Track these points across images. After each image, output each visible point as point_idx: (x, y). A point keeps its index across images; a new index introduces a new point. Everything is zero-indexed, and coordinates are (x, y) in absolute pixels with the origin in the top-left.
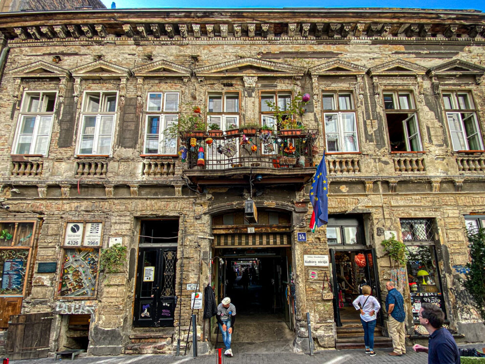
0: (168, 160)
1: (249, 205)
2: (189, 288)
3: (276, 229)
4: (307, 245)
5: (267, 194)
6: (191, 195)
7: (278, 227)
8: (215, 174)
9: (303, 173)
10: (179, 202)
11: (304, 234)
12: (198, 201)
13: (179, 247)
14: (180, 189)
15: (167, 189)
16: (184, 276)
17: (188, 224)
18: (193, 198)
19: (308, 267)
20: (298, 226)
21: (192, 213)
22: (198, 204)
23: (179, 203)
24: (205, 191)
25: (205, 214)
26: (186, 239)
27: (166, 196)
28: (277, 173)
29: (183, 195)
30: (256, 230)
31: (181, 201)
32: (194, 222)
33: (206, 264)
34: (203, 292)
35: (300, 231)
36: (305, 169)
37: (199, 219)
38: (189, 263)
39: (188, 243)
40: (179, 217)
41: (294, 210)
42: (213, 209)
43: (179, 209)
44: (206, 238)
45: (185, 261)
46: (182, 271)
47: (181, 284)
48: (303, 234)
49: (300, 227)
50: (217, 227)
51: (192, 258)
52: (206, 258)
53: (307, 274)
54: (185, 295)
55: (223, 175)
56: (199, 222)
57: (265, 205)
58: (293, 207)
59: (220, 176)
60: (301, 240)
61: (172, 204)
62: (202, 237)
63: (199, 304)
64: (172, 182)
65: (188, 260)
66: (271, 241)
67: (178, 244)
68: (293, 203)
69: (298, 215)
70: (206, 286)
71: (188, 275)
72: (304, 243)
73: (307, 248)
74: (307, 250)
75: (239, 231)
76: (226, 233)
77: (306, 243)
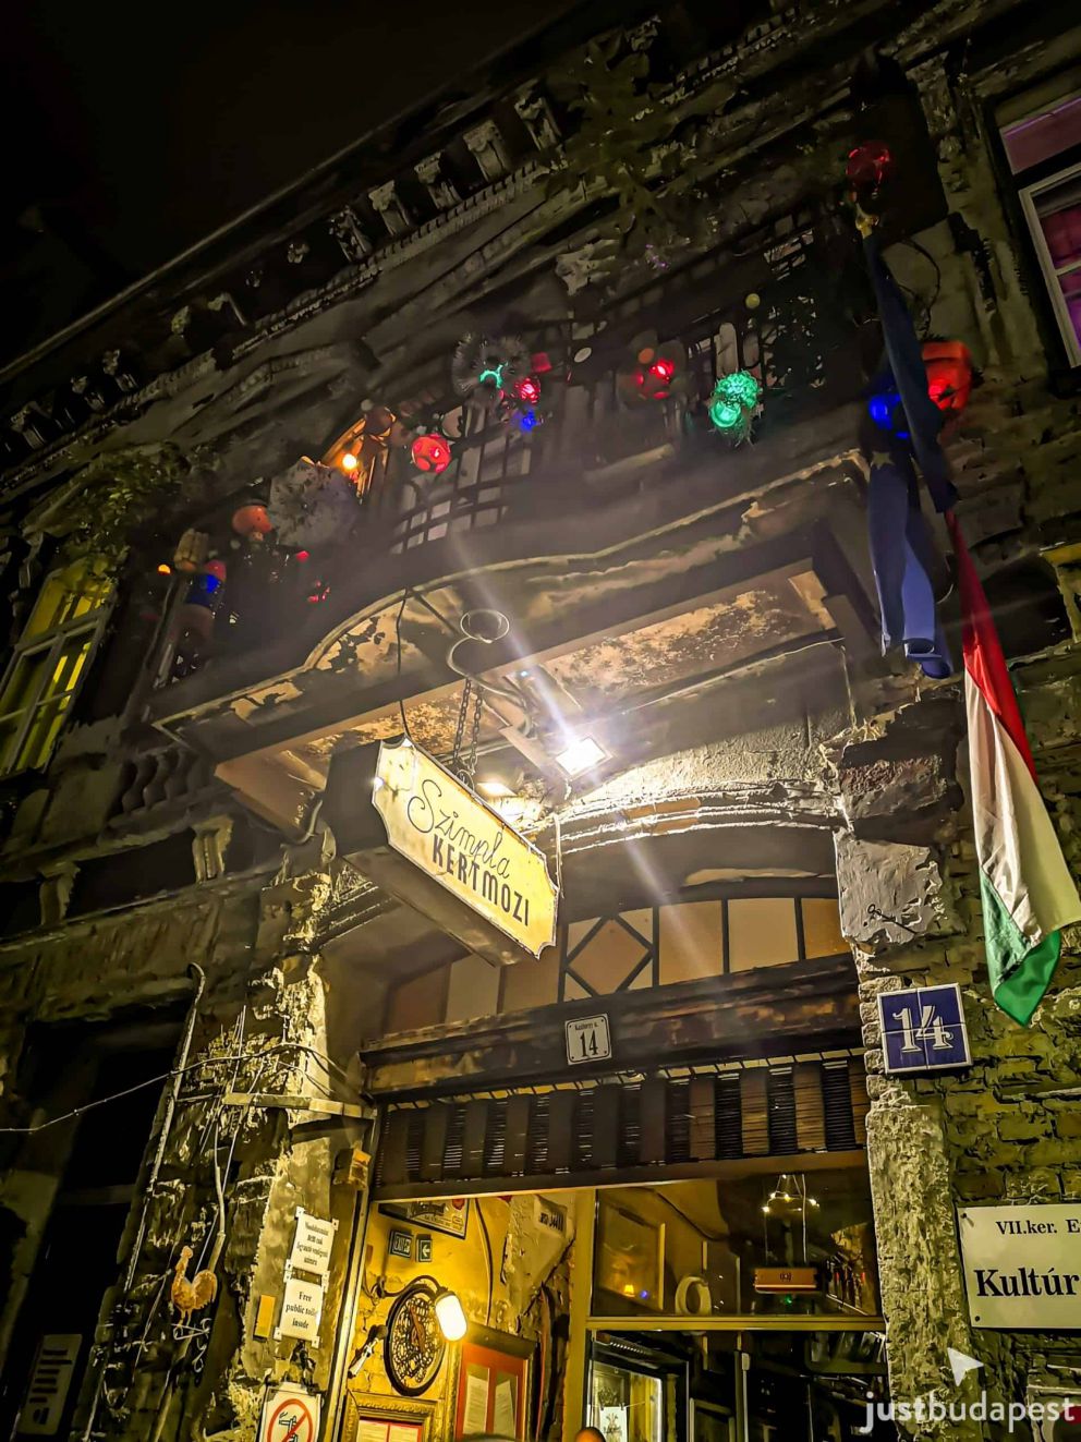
3: (764, 1012)
4: (989, 1104)
7: (779, 993)
11: (944, 1003)
22: (273, 899)
23: (204, 920)
30: (623, 1034)
35: (906, 978)
41: (840, 821)
48: (928, 998)
50: (391, 1040)
60: (916, 1059)
64: (188, 815)
66: (755, 1118)
72: (949, 1082)
73: (983, 1136)
74: (990, 1152)
75: (513, 1059)
76: (439, 1080)
77: (974, 1085)
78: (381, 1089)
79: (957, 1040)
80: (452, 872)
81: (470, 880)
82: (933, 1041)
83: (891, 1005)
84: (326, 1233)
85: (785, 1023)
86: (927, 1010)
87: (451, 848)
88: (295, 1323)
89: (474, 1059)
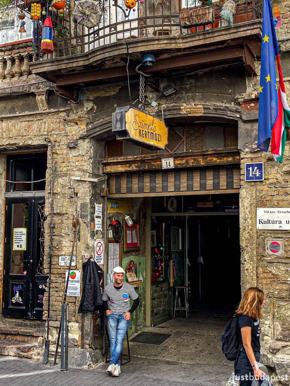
0: (28, 49)
1: (118, 117)
2: (62, 263)
3: (214, 159)
4: (266, 188)
5: (187, 91)
6: (61, 106)
7: (219, 155)
8: (75, 65)
9: (233, 36)
10: (44, 120)
11: (260, 166)
12: (73, 116)
13: (47, 196)
14: (43, 97)
15: (28, 99)
16: (55, 243)
17: (59, 157)
18: (64, 111)
19: (264, 231)
20: (247, 150)
21: (64, 138)
22: (71, 121)
23: (45, 123)
24: (82, 97)
25: (83, 138)
26: (56, 183)
27: (27, 113)
28: (182, 46)
29: (49, 108)
30: (177, 162)
31: (47, 119)
32: (67, 154)
33: (85, 225)
34: (81, 270)
35: (252, 159)
36: (235, 28)
37: (74, 148)
38: (62, 222)
39: (59, 190)
40: (46, 146)
41: (241, 118)
42: (94, 128)
43: (45, 133)
44: (85, 181)
45: (56, 219)
46: (52, 235)
47: (51, 256)
48: (256, 165)
49: (251, 153)
50: (110, 160)
51: (67, 214)
52: (85, 214)
53: (261, 245)
54: (58, 274)
55: (87, 63)
56: (74, 153)
57: (184, 112)
58: (239, 112)
59: (85, 67)
60: (252, 178)
61: (35, 126)
62: (79, 178)
63: (76, 289)
64: (32, 88)
65: (60, 217)
66: (210, 182)
67: (46, 192)
68: (239, 104)
69: (248, 126)
70: (86, 260)
71: (60, 242)
72: (259, 183)
73: (264, 194)
74: (265, 198)
75: (147, 167)
76: (126, 170)
77: (264, 184)
78: (108, 172)
79: (261, 175)
80: (143, 137)
81: (148, 137)
82: (256, 175)
83: (248, 166)
84: (100, 207)
85: (220, 162)
86: (256, 168)
87: (143, 131)
88: (98, 227)
89: (135, 166)
